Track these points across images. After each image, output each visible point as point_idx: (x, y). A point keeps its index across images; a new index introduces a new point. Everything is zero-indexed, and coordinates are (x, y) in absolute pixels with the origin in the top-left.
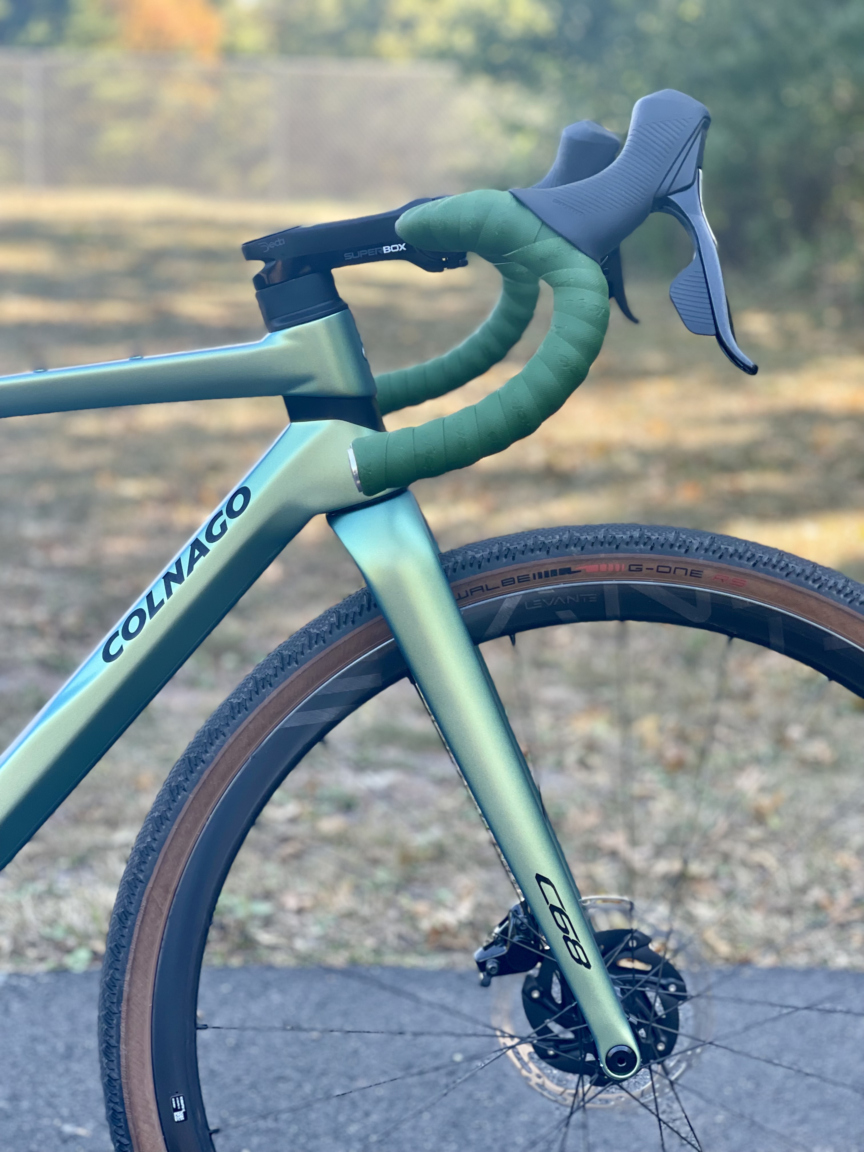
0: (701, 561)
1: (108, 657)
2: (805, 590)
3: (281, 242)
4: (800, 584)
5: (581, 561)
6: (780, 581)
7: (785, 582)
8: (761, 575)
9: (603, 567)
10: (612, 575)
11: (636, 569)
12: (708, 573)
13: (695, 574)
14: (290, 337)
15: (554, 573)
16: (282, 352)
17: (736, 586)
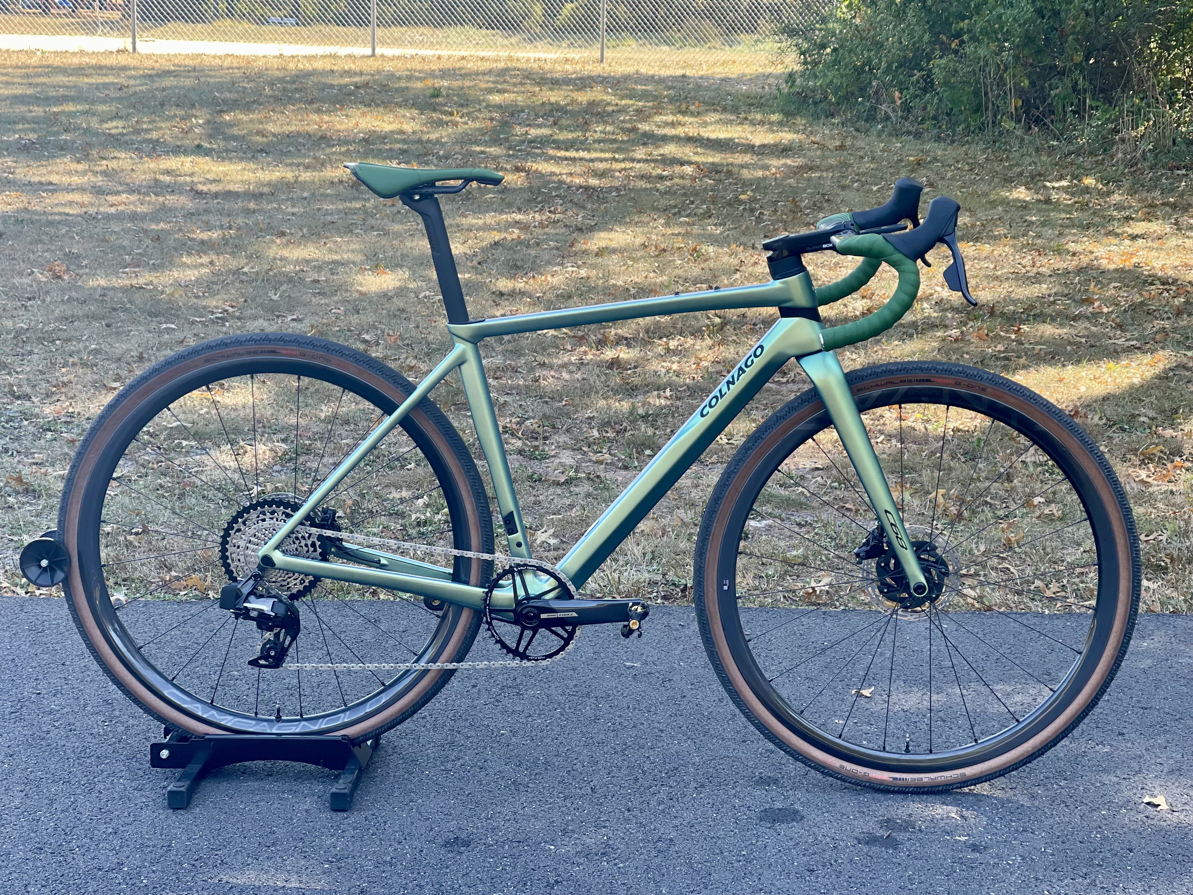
0: (987, 385)
1: (702, 415)
3: (780, 243)
5: (935, 377)
7: (1021, 398)
9: (945, 381)
10: (947, 385)
11: (958, 384)
12: (989, 390)
13: (983, 390)
14: (782, 283)
15: (923, 380)
16: (778, 290)
17: (999, 397)
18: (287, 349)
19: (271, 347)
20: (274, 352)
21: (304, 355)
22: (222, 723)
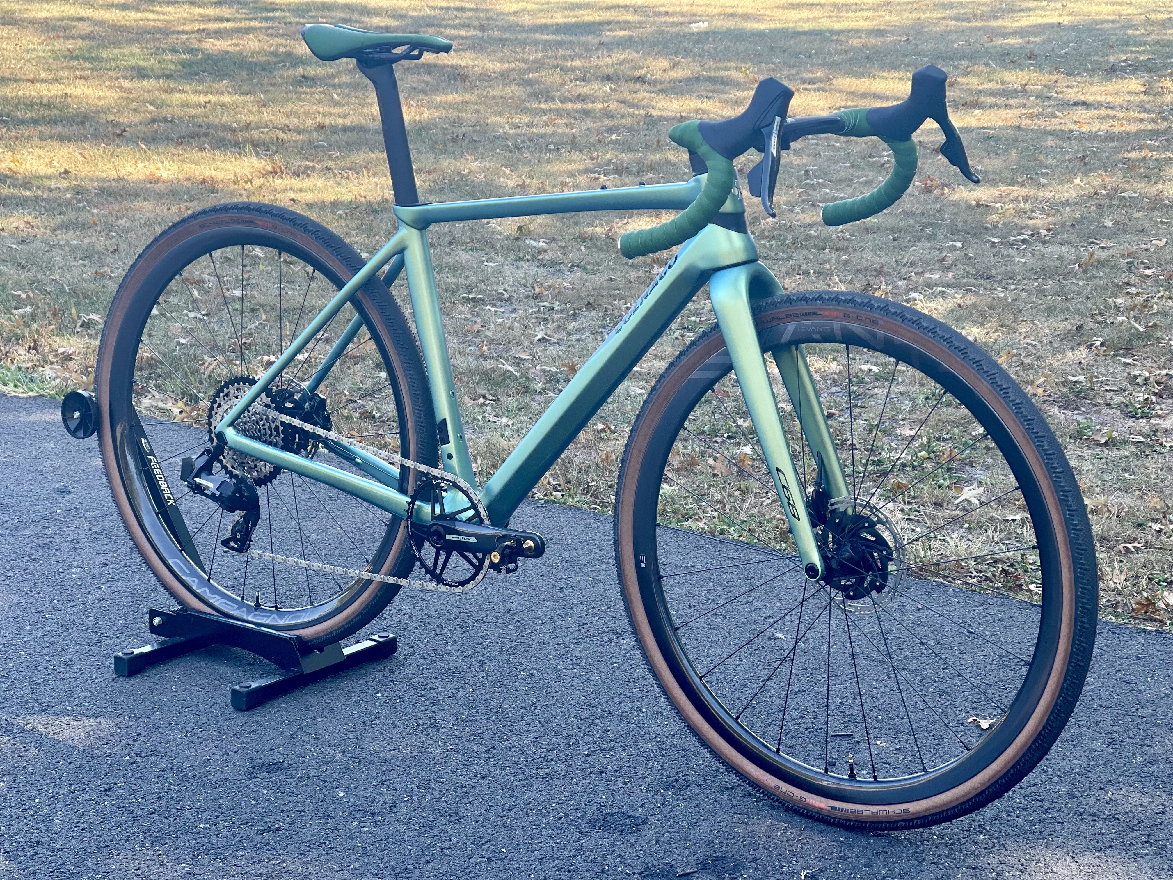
0: (877, 316)
2: (926, 337)
4: (925, 334)
6: (916, 331)
8: (906, 327)
12: (881, 322)
15: (809, 314)
18: (262, 221)
19: (249, 216)
20: (252, 222)
21: (275, 227)
22: (211, 601)
